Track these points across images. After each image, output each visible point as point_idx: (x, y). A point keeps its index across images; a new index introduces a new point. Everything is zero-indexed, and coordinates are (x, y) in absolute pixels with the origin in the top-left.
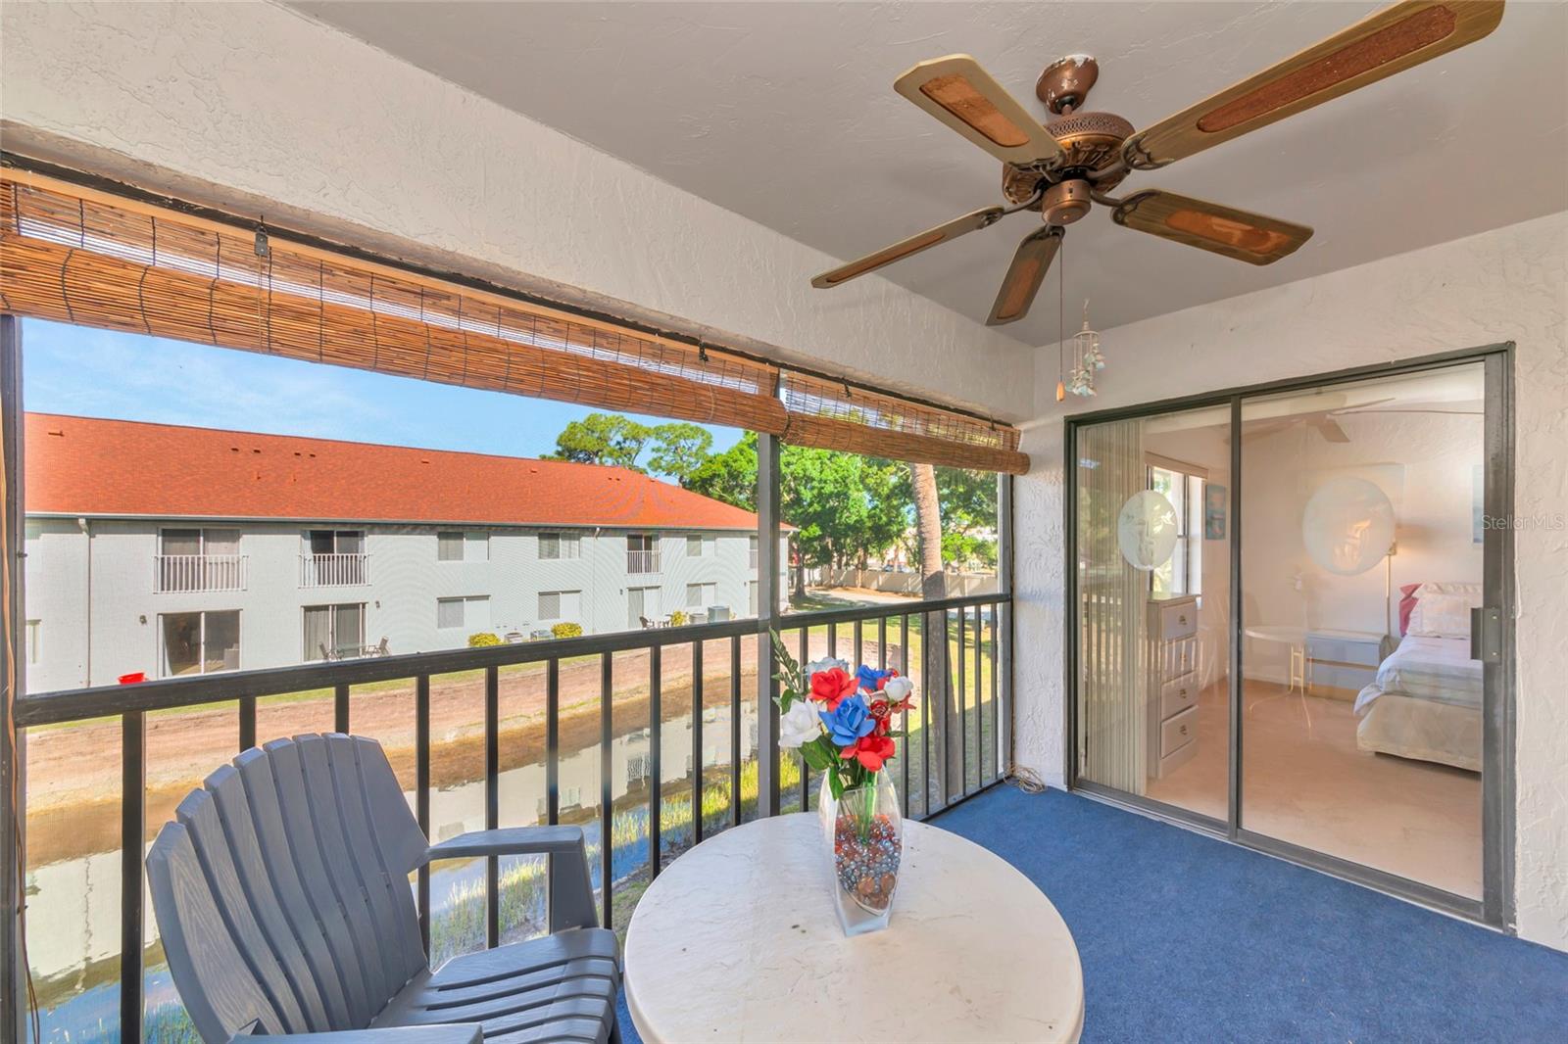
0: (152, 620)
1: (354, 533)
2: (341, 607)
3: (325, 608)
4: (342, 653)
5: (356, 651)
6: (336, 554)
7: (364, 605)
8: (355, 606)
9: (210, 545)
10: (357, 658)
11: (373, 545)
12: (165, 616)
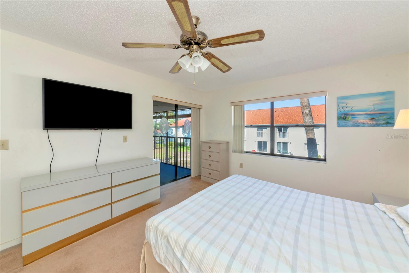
0: (256, 142)
1: (286, 127)
2: (283, 143)
3: (280, 143)
4: (283, 153)
5: (286, 153)
6: (282, 132)
7: (288, 143)
8: (286, 143)
9: (264, 130)
10: (286, 154)
11: (289, 129)
12: (258, 141)
